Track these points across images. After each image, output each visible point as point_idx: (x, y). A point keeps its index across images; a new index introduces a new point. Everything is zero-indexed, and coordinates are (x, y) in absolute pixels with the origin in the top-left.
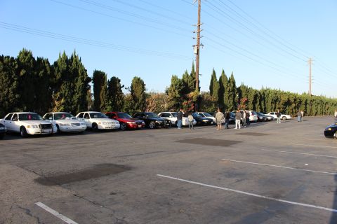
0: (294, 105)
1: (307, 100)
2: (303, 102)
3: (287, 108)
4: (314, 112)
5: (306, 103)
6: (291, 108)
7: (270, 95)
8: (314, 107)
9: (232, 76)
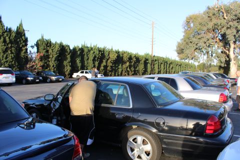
0: (128, 64)
1: (146, 60)
2: (142, 62)
3: (120, 66)
4: (157, 70)
5: (146, 63)
6: (124, 66)
7: (92, 52)
8: (156, 66)
9: (21, 25)
